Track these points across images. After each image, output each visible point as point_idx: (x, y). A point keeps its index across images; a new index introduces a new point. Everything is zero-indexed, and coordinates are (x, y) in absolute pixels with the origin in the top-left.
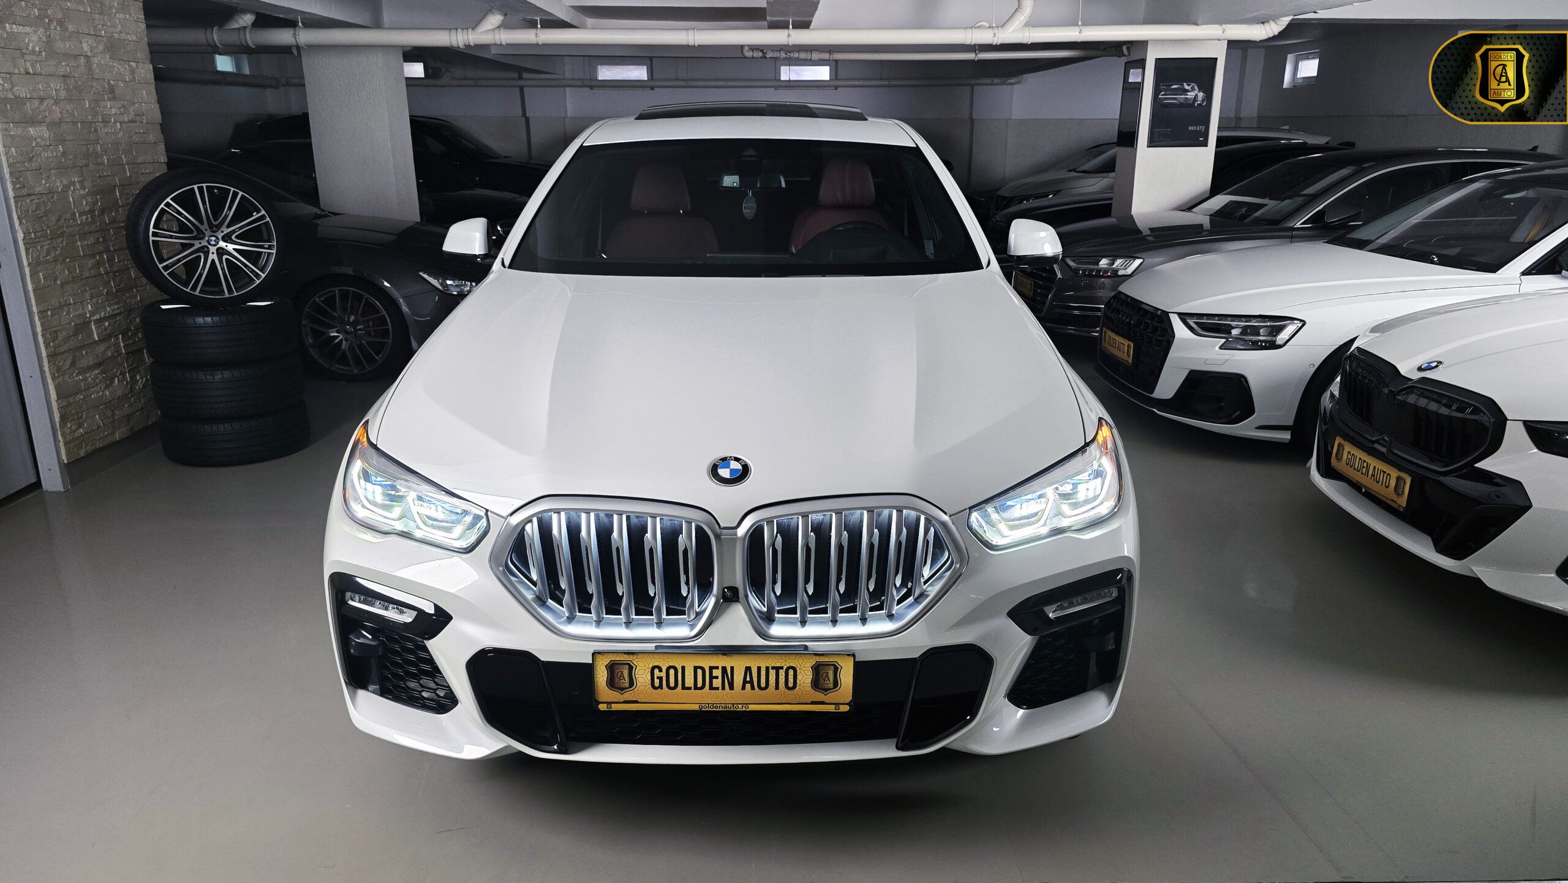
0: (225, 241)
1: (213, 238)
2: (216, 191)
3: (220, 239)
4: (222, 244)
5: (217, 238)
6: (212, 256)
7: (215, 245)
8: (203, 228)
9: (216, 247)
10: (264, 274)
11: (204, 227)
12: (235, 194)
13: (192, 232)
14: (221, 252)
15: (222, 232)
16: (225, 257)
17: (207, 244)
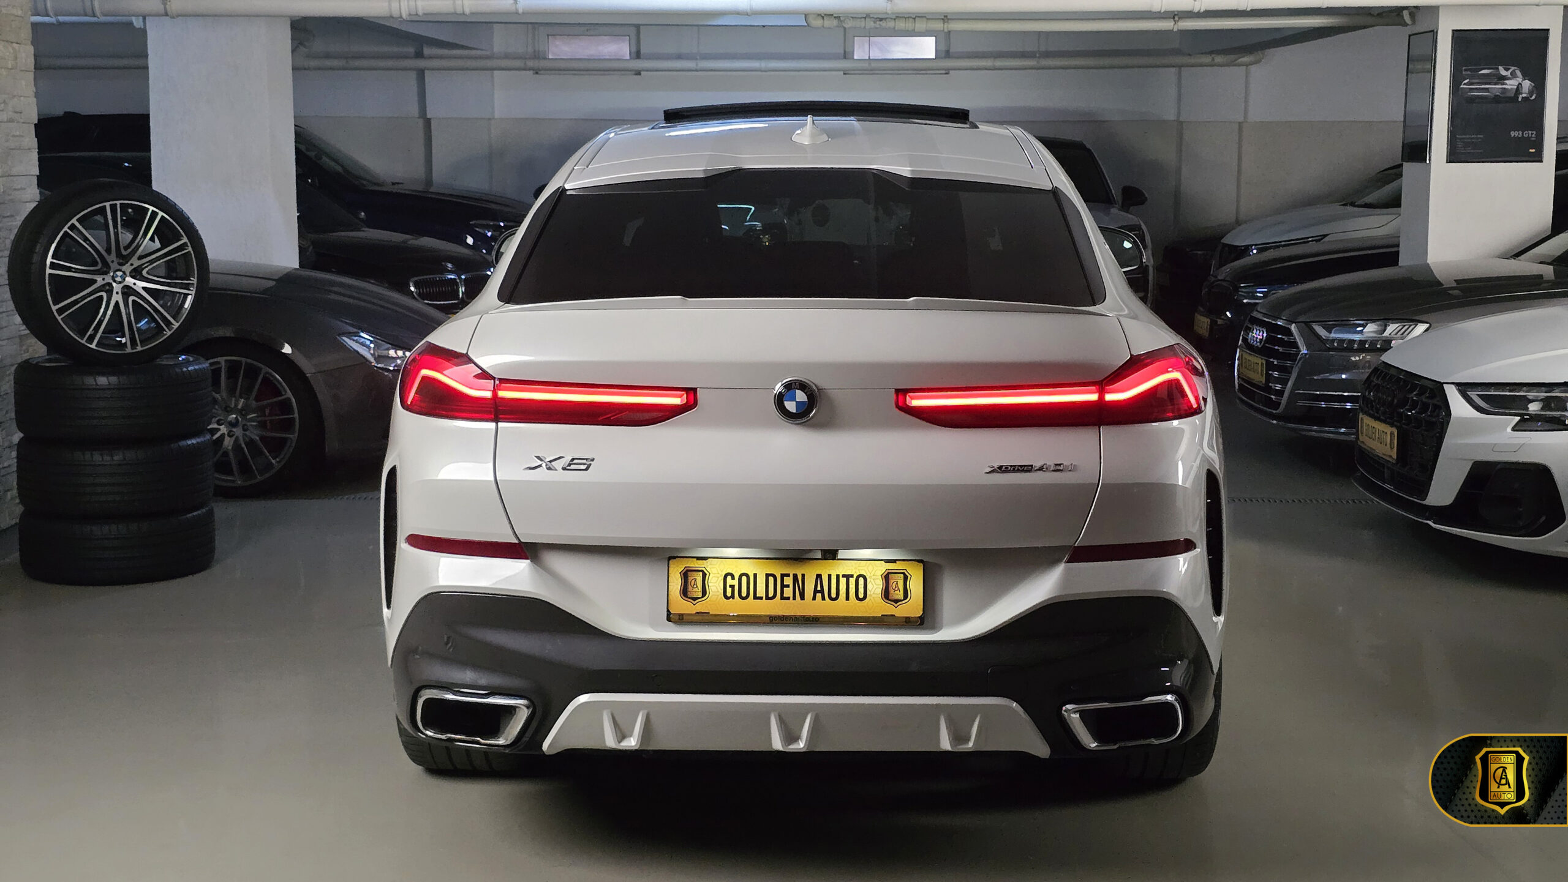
0: (133, 277)
1: (119, 273)
2: (130, 210)
3: (128, 274)
4: (129, 281)
5: (124, 273)
6: (117, 297)
7: (120, 283)
8: (109, 259)
9: (122, 285)
10: (178, 322)
11: (112, 258)
12: (154, 214)
13: (95, 263)
14: (128, 291)
15: (132, 265)
16: (131, 298)
17: (111, 281)
